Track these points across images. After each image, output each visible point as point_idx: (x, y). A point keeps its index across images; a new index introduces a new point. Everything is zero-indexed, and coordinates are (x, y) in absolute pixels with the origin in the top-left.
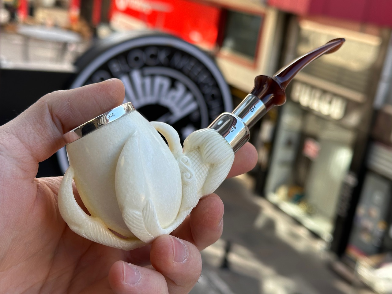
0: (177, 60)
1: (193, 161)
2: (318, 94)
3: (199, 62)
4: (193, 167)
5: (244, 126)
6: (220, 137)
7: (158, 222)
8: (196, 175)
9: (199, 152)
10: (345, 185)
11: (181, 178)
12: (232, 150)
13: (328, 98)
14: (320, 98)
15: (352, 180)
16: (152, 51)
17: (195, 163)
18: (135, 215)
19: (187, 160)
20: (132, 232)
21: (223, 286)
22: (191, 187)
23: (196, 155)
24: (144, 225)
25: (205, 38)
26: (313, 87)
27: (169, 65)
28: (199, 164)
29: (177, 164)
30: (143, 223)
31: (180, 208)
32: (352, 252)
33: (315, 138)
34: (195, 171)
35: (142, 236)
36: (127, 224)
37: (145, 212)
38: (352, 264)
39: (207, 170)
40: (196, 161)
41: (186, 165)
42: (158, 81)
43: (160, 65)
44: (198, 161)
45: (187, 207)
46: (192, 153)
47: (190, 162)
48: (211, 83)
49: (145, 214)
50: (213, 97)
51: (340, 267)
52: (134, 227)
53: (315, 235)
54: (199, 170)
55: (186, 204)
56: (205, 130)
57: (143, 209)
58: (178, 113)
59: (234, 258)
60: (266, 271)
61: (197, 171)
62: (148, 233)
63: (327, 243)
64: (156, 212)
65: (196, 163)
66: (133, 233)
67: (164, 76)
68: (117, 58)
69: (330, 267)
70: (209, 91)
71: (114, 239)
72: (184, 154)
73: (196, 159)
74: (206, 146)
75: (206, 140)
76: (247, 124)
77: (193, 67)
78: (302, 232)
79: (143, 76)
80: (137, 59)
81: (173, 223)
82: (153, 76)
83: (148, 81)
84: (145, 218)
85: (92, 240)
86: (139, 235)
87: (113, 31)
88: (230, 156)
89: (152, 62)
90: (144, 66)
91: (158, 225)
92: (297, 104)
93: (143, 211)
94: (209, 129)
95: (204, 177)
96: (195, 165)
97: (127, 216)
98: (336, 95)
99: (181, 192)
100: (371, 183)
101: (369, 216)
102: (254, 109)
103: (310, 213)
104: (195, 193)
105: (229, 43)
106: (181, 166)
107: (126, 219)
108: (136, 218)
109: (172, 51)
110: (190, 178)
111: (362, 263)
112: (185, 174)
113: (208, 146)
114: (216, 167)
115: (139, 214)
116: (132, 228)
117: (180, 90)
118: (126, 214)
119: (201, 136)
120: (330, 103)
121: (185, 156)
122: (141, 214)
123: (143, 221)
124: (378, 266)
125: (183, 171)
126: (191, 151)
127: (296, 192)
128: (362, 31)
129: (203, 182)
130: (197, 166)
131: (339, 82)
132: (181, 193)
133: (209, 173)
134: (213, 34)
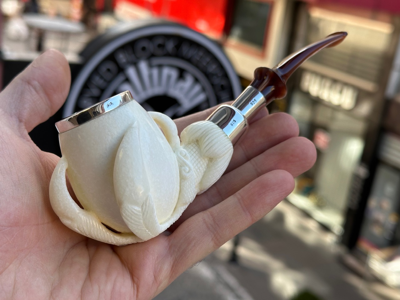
0: (186, 50)
1: (191, 155)
2: (328, 84)
3: (208, 52)
4: (191, 161)
5: (243, 119)
6: (219, 130)
7: (156, 218)
8: (194, 169)
9: (198, 145)
10: (355, 177)
11: (179, 172)
12: (231, 144)
13: (338, 87)
14: (331, 87)
15: (363, 172)
16: (160, 41)
17: (193, 157)
18: (133, 210)
19: (186, 154)
20: (129, 228)
21: (231, 280)
22: (189, 182)
23: (194, 148)
24: (142, 221)
25: (211, 26)
26: (323, 77)
27: (177, 54)
28: (197, 157)
29: (175, 157)
30: (142, 219)
31: (177, 203)
32: (364, 245)
33: (325, 128)
34: (193, 165)
35: (139, 232)
36: (125, 220)
37: (144, 208)
38: (363, 258)
39: (206, 165)
40: (195, 155)
41: (184, 158)
42: (166, 71)
43: (168, 55)
44: (197, 155)
45: (184, 202)
46: (190, 146)
47: (188, 155)
48: (220, 74)
49: (144, 209)
50: (223, 88)
51: (351, 261)
52: (131, 223)
53: (325, 228)
54: (198, 164)
55: (184, 200)
56: (204, 123)
57: (143, 204)
58: (187, 104)
59: (243, 252)
60: (275, 264)
61: (195, 165)
62: (146, 229)
63: (338, 236)
64: (155, 208)
65: (195, 157)
66: (131, 229)
67: (172, 66)
68: (123, 48)
69: (340, 261)
70: (218, 81)
71: (107, 234)
72: (181, 147)
73: (195, 152)
74: (206, 140)
75: (205, 133)
76: (246, 117)
77: (201, 57)
78: (311, 225)
79: (150, 66)
80: (144, 49)
81: (169, 219)
82: (160, 66)
83: (155, 72)
84: (143, 214)
85: (85, 235)
86: (136, 231)
87: (118, 20)
88: (229, 151)
89: (159, 52)
90: (151, 57)
91: (157, 221)
92: (307, 94)
93: (142, 206)
94: (208, 121)
95: (202, 171)
96: (193, 159)
97: (126, 211)
98: (346, 84)
99: (179, 186)
100: (383, 174)
101: (380, 208)
102: (255, 102)
103: (321, 205)
104: (193, 188)
105: (237, 32)
106: (179, 159)
107: (124, 214)
108: (134, 213)
109: (180, 40)
110: (189, 172)
111: (373, 256)
112: (183, 168)
113: (208, 140)
114: (215, 161)
115: (138, 209)
116: (129, 223)
117: (189, 81)
118: (124, 209)
119: (200, 129)
120: (341, 92)
121: (182, 149)
122: (140, 209)
123: (141, 217)
124: (390, 259)
125: (182, 165)
126: (189, 143)
127: (306, 184)
128: (374, 18)
129: (201, 177)
130: (195, 159)
131: (350, 71)
132: (179, 188)
133: (207, 168)
134: (220, 22)
